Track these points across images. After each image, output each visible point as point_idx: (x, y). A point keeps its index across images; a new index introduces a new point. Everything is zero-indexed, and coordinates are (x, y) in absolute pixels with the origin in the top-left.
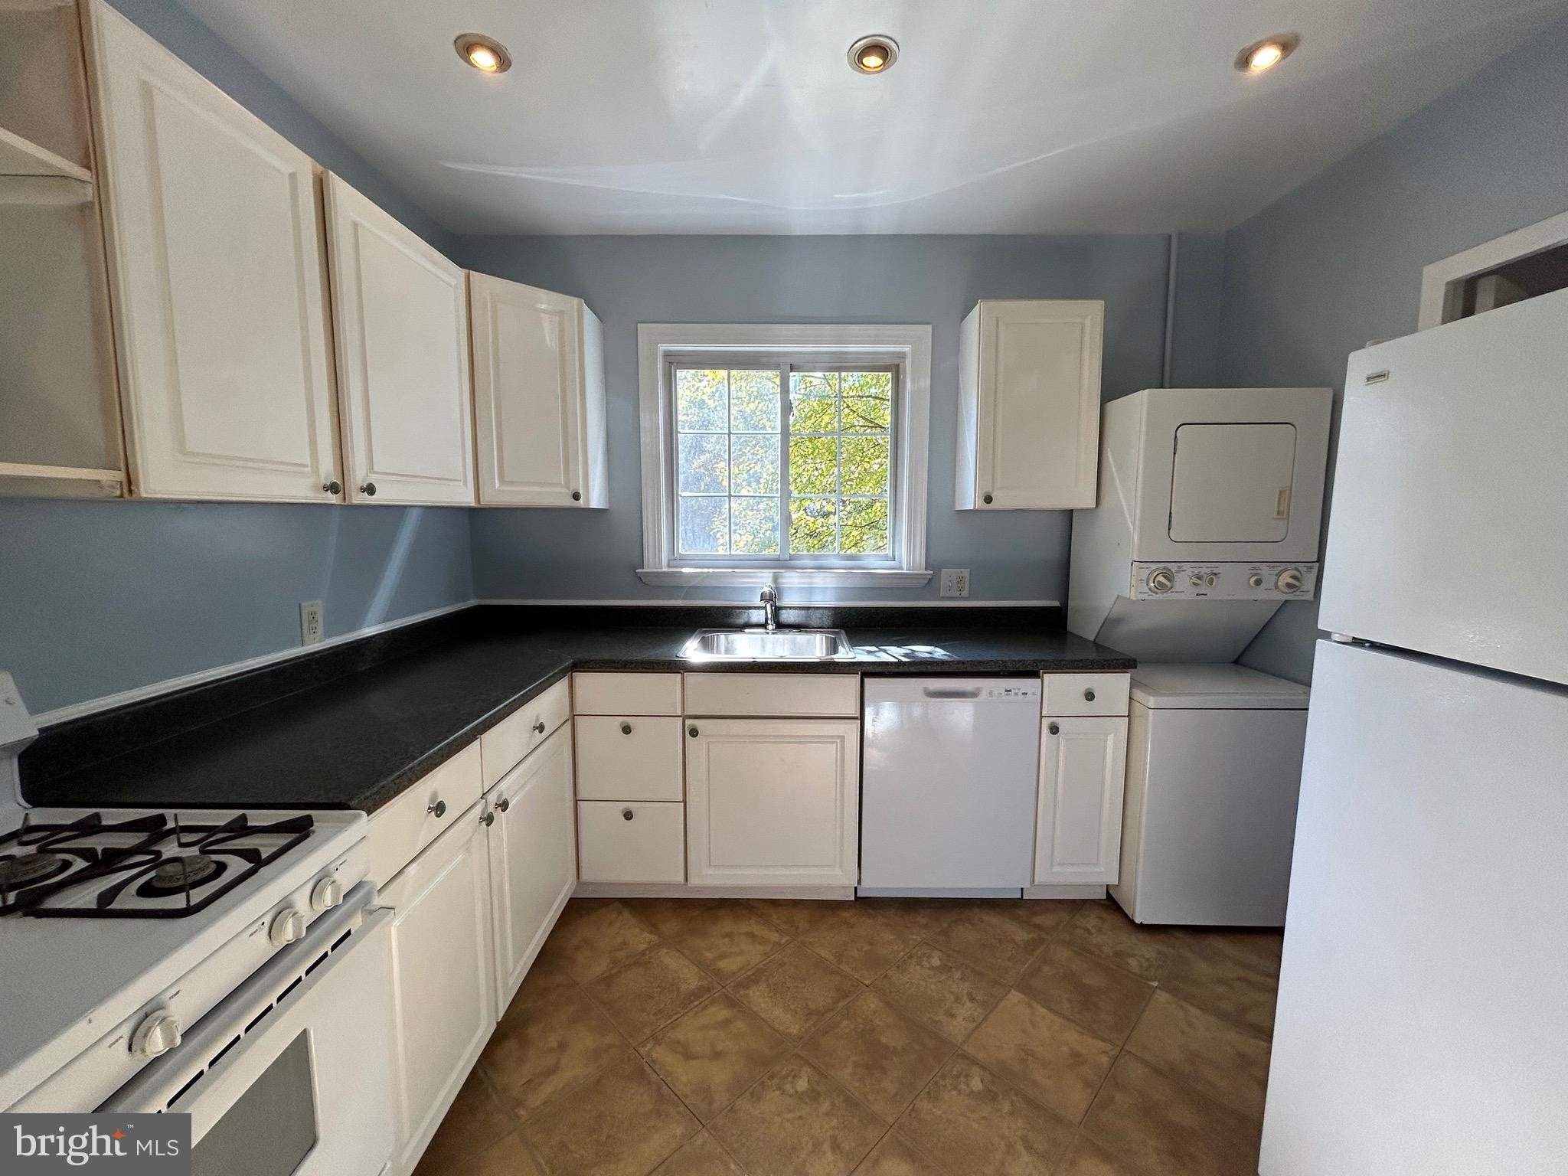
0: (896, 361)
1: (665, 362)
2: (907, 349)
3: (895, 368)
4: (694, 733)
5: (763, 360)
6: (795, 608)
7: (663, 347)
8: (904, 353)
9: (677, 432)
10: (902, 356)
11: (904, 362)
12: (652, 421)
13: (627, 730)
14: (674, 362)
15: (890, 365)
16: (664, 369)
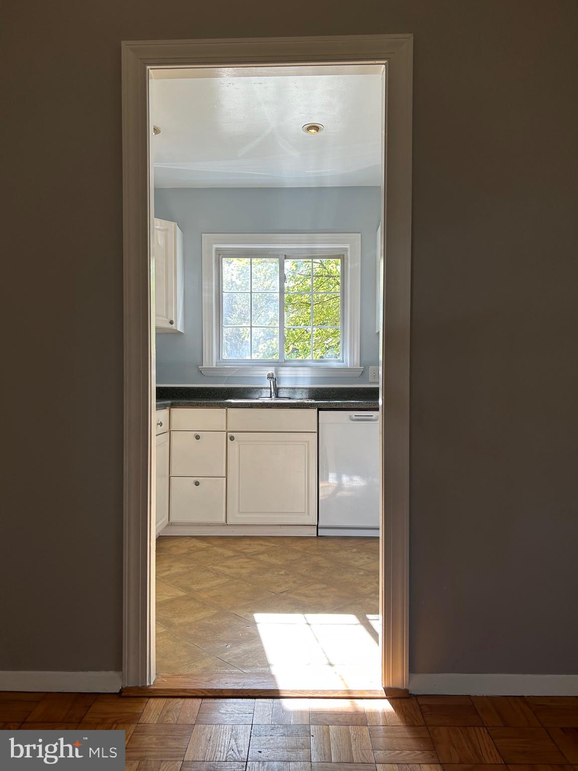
0: (342, 253)
1: (216, 254)
2: (347, 246)
3: (342, 257)
4: (232, 438)
5: (270, 253)
6: (287, 388)
7: (215, 246)
8: (347, 248)
9: (223, 292)
10: (346, 250)
11: (347, 253)
12: (209, 286)
13: (198, 437)
14: (222, 254)
15: (340, 255)
16: (216, 257)
